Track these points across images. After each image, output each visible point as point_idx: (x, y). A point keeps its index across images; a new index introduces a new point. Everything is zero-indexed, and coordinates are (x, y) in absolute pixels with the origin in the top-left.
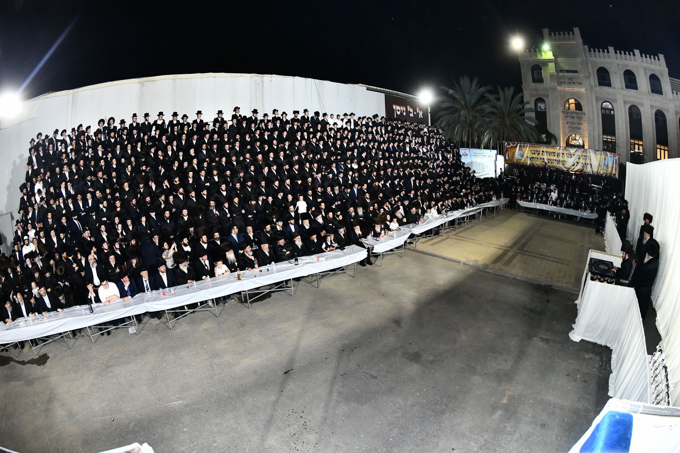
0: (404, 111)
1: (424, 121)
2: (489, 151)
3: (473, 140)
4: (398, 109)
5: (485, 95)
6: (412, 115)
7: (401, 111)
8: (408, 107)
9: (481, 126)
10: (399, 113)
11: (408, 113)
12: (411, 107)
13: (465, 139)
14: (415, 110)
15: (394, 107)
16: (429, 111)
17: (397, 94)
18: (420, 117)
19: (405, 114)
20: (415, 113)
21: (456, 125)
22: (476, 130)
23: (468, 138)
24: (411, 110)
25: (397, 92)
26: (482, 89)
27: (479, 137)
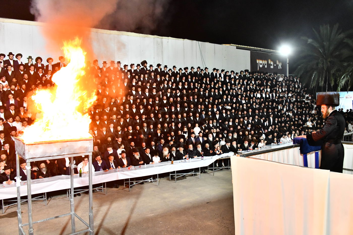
0: (265, 64)
1: (283, 71)
2: (346, 92)
3: (329, 84)
4: (261, 63)
5: (345, 41)
6: (272, 67)
7: (263, 64)
8: (269, 61)
9: (338, 70)
10: (261, 66)
11: (269, 65)
12: (272, 60)
13: (322, 84)
14: (275, 63)
15: (258, 61)
16: (288, 62)
17: (260, 50)
18: (279, 68)
19: (266, 66)
20: (275, 65)
21: (314, 72)
22: (333, 74)
23: (325, 82)
24: (272, 63)
25: (260, 49)
26: (342, 36)
27: (335, 81)
